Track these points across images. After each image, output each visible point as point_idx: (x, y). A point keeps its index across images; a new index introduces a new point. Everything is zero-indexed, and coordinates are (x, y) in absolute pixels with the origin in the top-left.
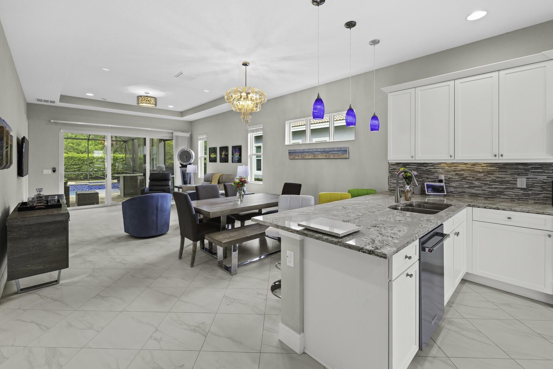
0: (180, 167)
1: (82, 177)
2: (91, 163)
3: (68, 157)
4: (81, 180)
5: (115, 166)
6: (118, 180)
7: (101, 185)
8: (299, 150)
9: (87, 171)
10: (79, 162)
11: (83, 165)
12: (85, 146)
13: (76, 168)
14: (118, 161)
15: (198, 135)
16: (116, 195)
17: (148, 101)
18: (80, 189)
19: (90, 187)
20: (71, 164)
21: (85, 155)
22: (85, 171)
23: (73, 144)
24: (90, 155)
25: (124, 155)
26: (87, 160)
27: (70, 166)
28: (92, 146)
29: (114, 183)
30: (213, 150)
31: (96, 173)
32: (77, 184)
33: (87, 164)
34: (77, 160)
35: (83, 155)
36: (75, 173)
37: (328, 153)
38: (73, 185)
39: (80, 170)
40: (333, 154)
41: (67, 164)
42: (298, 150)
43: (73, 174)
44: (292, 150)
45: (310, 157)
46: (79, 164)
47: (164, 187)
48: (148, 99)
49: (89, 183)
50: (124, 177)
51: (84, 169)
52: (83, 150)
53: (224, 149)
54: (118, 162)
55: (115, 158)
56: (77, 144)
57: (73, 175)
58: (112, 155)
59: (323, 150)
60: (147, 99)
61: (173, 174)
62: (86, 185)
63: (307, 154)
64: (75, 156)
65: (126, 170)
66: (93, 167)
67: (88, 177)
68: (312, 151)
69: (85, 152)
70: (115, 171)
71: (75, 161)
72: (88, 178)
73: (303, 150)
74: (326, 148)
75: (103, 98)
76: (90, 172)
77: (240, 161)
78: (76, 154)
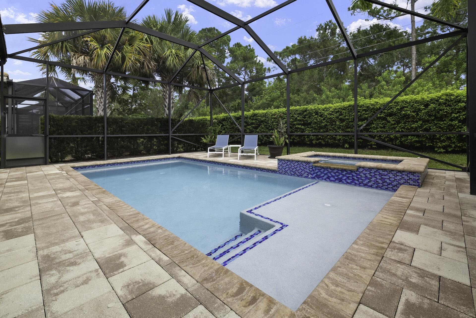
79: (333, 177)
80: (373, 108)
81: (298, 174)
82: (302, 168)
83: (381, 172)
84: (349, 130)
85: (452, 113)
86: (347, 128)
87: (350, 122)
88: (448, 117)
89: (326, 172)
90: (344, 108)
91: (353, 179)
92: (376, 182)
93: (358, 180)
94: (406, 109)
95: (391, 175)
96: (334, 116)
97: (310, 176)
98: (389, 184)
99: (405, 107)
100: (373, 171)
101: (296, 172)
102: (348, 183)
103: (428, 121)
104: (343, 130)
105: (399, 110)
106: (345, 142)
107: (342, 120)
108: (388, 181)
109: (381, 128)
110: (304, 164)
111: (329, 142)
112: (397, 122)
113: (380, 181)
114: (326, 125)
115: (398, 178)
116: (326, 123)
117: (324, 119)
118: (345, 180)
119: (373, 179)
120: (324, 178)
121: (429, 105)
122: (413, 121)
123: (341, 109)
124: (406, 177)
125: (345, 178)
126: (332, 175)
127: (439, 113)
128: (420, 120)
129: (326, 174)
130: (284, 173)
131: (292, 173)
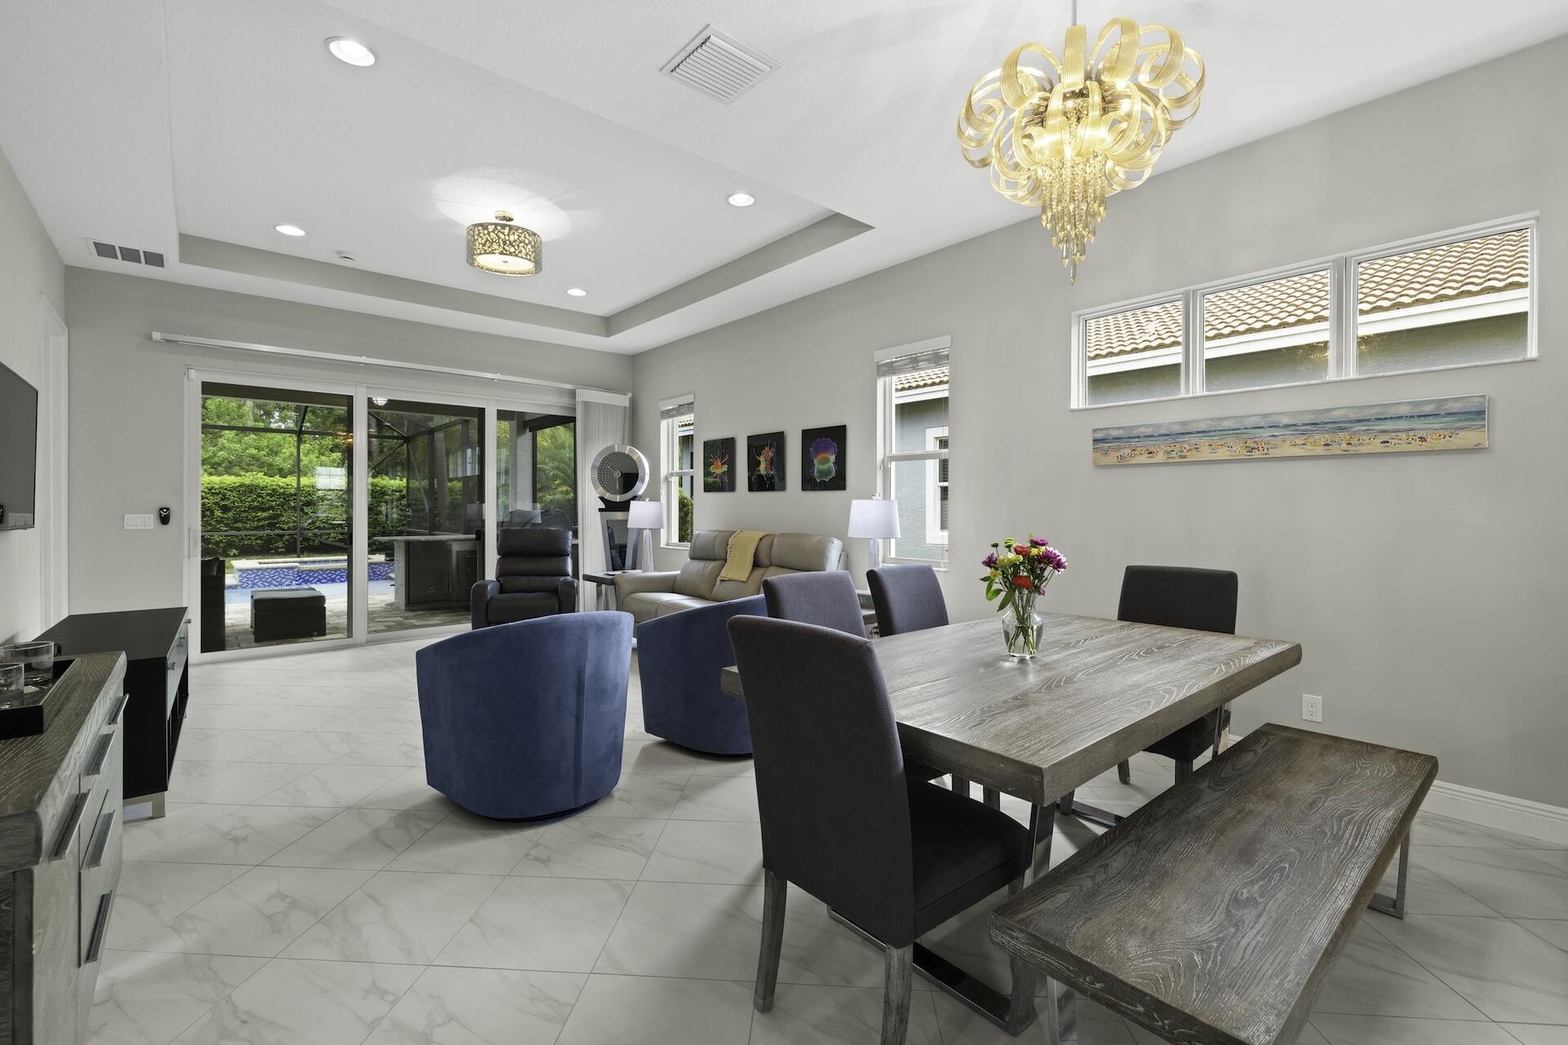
0: (600, 510)
1: (280, 544)
2: (308, 504)
3: (242, 485)
4: (277, 555)
5: (377, 514)
6: (387, 555)
7: (336, 570)
8: (1158, 426)
9: (296, 529)
10: (272, 501)
11: (285, 510)
12: (292, 454)
13: (265, 519)
14: (387, 497)
15: (661, 400)
16: (382, 601)
17: (511, 244)
18: (274, 582)
19: (304, 577)
20: (249, 508)
21: (291, 480)
22: (289, 529)
23: (259, 449)
24: (304, 481)
25: (405, 480)
26: (295, 495)
27: (245, 511)
28: (312, 456)
29: (375, 564)
30: (720, 450)
31: (321, 535)
32: (265, 566)
33: (294, 508)
34: (268, 495)
35: (283, 480)
36: (261, 533)
37: (1342, 429)
39: (276, 523)
40: (1384, 431)
41: (238, 507)
42: (1147, 426)
43: (253, 536)
44: (1113, 428)
45: (1223, 453)
46: (271, 508)
47: (548, 579)
48: (512, 238)
49: (300, 562)
50: (408, 544)
51: (288, 522)
52: (287, 466)
53: (768, 445)
54: (386, 502)
55: (378, 489)
56: (271, 450)
57: (256, 540)
58: (371, 480)
59: (1310, 418)
60: (508, 235)
61: (575, 535)
62: (292, 568)
63: (1203, 442)
64: (262, 484)
65: (409, 524)
66: (311, 515)
67: (299, 546)
68: (1236, 426)
69: (291, 473)
70: (376, 526)
71: (260, 499)
72: (299, 550)
73: (1183, 423)
74: (1327, 411)
75: (339, 253)
76: (303, 531)
77: (838, 482)
78: (266, 477)
80: (284, 493)
81: (276, 583)
82: (282, 576)
84: (239, 525)
86: (236, 521)
87: (241, 511)
89: (316, 574)
97: (294, 583)
98: (379, 575)
101: (272, 582)
102: (342, 581)
104: (226, 525)
107: (225, 509)
109: (294, 522)
110: (285, 570)
123: (226, 489)
125: (338, 577)
129: (316, 577)
130: (250, 586)
131: (266, 584)
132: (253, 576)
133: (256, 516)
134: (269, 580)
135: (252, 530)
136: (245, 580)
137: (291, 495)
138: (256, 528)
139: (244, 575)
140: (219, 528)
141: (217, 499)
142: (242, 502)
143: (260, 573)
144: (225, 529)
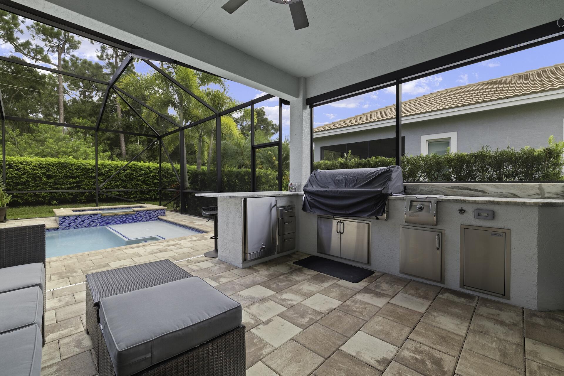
1: (83, 198)
3: (59, 163)
4: (83, 205)
9: (93, 189)
10: (78, 173)
11: (86, 178)
13: (74, 183)
18: (85, 224)
19: (105, 220)
20: (64, 176)
22: (88, 189)
26: (93, 169)
27: (61, 178)
32: (78, 213)
33: (91, 177)
34: (75, 169)
36: (71, 191)
38: (68, 216)
39: (81, 186)
41: (57, 176)
43: (67, 193)
46: (78, 177)
51: (88, 185)
57: (68, 195)
62: (97, 214)
64: (72, 163)
71: (71, 171)
72: (97, 201)
78: (74, 159)
79: (119, 221)
80: (85, 168)
81: (86, 225)
82: (90, 220)
83: (149, 212)
84: (58, 186)
85: (138, 176)
86: (56, 184)
87: (59, 178)
88: (136, 179)
89: (113, 218)
90: (54, 165)
91: (133, 219)
92: (146, 218)
93: (136, 219)
94: (111, 171)
95: (153, 213)
96: (39, 172)
97: (99, 224)
99: (111, 170)
100: (144, 212)
101: (83, 224)
103: (125, 181)
104: (50, 186)
105: (106, 172)
106: (52, 198)
107: (49, 177)
108: (152, 216)
109: (92, 185)
110: (93, 216)
111: (30, 199)
112: (104, 180)
113: (148, 217)
114: (28, 181)
115: (157, 213)
116: (26, 178)
117: (23, 174)
118: (128, 221)
119: (145, 216)
120: (112, 223)
121: (126, 170)
122: (115, 181)
123: (49, 165)
124: (160, 212)
126: (118, 219)
127: (131, 176)
128: (120, 179)
129: (113, 220)
130: (67, 228)
131: (79, 226)
132: (70, 220)
133: (68, 181)
134: (81, 223)
135: (66, 189)
136: (64, 224)
137: (89, 169)
138: (68, 188)
139: (63, 220)
140: (45, 188)
141: (44, 170)
142: (59, 173)
143: (74, 218)
144: (49, 189)
